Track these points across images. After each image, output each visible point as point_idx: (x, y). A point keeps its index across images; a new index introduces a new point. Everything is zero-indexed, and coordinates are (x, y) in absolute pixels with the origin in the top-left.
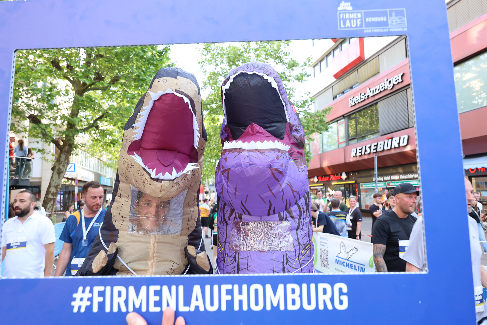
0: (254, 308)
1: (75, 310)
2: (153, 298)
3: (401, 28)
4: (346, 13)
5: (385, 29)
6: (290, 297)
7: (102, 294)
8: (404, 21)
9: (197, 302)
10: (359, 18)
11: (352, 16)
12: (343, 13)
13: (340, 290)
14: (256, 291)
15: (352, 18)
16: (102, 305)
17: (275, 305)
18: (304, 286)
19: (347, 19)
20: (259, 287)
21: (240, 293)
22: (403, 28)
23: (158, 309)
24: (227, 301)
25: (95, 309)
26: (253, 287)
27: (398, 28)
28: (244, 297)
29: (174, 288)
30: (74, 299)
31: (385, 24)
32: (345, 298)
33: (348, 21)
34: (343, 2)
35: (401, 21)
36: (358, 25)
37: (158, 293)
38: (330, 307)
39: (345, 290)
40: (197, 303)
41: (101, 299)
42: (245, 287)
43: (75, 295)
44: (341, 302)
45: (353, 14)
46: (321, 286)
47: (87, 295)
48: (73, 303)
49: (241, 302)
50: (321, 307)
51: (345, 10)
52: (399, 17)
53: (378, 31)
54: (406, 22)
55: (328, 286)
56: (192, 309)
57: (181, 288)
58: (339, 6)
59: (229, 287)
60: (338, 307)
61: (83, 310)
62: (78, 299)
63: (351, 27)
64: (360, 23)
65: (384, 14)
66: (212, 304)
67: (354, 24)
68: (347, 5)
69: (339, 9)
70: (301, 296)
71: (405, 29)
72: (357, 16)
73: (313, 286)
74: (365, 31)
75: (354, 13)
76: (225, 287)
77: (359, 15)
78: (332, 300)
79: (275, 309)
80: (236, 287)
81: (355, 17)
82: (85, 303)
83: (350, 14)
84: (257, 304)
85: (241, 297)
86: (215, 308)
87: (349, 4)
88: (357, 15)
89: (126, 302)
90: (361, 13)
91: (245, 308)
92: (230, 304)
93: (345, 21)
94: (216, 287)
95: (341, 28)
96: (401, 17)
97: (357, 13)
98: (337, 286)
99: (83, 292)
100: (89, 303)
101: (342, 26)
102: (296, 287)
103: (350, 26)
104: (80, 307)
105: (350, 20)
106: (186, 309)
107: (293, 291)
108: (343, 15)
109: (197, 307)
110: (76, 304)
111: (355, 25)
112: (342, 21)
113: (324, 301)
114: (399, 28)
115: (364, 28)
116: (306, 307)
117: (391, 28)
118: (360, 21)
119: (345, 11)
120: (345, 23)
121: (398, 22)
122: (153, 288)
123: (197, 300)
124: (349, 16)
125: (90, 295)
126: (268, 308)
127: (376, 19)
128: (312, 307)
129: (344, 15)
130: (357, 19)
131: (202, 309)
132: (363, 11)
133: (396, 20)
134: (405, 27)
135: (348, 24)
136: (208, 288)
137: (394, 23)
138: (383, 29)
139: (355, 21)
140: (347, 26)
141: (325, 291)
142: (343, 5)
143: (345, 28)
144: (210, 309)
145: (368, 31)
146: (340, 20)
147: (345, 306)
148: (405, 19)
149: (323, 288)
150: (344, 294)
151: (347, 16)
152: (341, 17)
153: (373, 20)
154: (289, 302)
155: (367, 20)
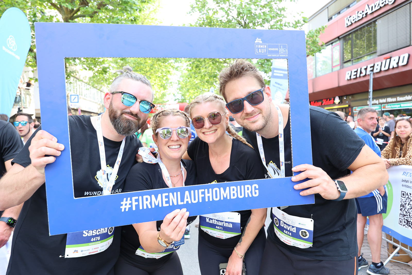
0: (215, 199)
1: (123, 210)
2: (165, 200)
4: (259, 45)
6: (232, 192)
7: (137, 200)
8: (286, 51)
10: (265, 48)
11: (262, 47)
12: (257, 45)
14: (216, 191)
16: (137, 206)
17: (225, 197)
18: (239, 187)
19: (260, 48)
20: (218, 189)
21: (208, 193)
22: (286, 55)
23: (168, 205)
24: (202, 197)
25: (134, 209)
26: (214, 190)
27: (283, 55)
28: (210, 195)
29: (175, 193)
30: (122, 205)
31: (278, 52)
32: (257, 191)
33: (260, 49)
34: (258, 38)
37: (167, 197)
38: (250, 196)
39: (257, 187)
40: (187, 200)
41: (137, 203)
42: (210, 190)
43: (122, 203)
44: (255, 193)
46: (246, 186)
47: (129, 202)
48: (121, 207)
49: (209, 197)
50: (246, 196)
51: (259, 43)
53: (274, 56)
55: (249, 186)
56: (185, 203)
57: (179, 193)
58: (255, 40)
59: (203, 190)
60: (254, 195)
61: (127, 210)
62: (124, 205)
63: (262, 53)
65: (277, 47)
66: (195, 200)
69: (256, 42)
70: (237, 192)
72: (264, 47)
73: (242, 187)
74: (268, 56)
75: (263, 45)
76: (200, 191)
77: (265, 47)
78: (251, 192)
79: (225, 199)
80: (206, 190)
81: (264, 48)
82: (128, 207)
84: (216, 197)
85: (209, 195)
87: (261, 39)
89: (151, 203)
90: (266, 45)
91: (211, 200)
92: (204, 198)
93: (258, 49)
94: (196, 191)
95: (256, 53)
96: (285, 49)
97: (265, 45)
98: (254, 186)
99: (127, 201)
100: (130, 206)
102: (235, 188)
104: (125, 209)
105: (261, 48)
106: (182, 203)
107: (233, 190)
109: (187, 202)
110: (123, 207)
111: (263, 52)
112: (257, 49)
113: (248, 193)
115: (268, 54)
116: (240, 197)
117: (280, 55)
119: (258, 44)
120: (258, 51)
121: (284, 52)
122: (164, 195)
123: (187, 198)
124: (261, 47)
126: (222, 199)
128: (243, 196)
130: (264, 49)
131: (190, 202)
133: (283, 50)
135: (260, 51)
136: (192, 192)
137: (282, 52)
138: (277, 55)
139: (263, 49)
141: (248, 189)
142: (257, 40)
144: (193, 202)
146: (257, 48)
147: (257, 195)
149: (247, 187)
150: (257, 189)
151: (260, 47)
152: (257, 46)
153: (272, 49)
154: (232, 195)
155: (269, 49)
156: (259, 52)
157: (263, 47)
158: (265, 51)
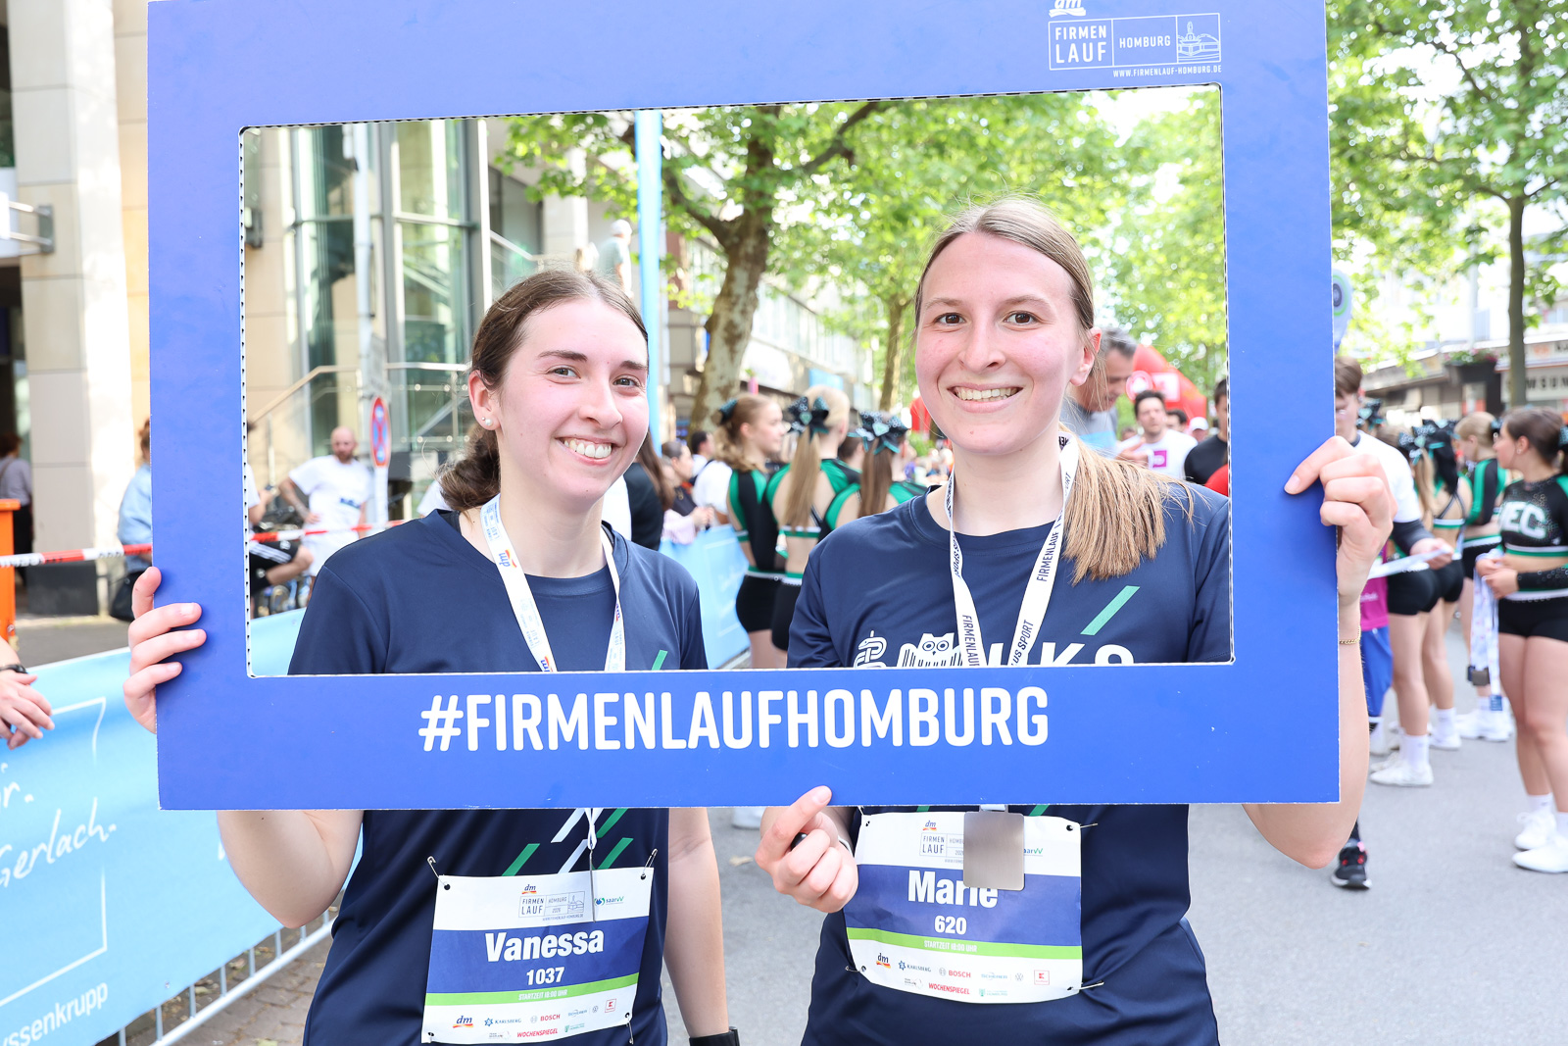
0: (832, 740)
1: (428, 746)
2: (603, 721)
3: (1206, 65)
4: (1068, 26)
5: (1166, 67)
6: (916, 717)
7: (486, 711)
8: (1216, 47)
9: (703, 729)
10: (1102, 39)
11: (1083, 33)
12: (1058, 25)
13: (1032, 701)
14: (839, 705)
15: (1084, 38)
16: (487, 735)
17: (882, 734)
18: (949, 694)
19: (1073, 41)
20: (847, 697)
21: (802, 708)
22: (1212, 65)
23: (615, 745)
24: (772, 727)
25: (473, 745)
26: (831, 697)
27: (1197, 65)
28: (811, 719)
29: (649, 698)
30: (425, 723)
31: (1167, 54)
32: (1041, 721)
33: (1073, 46)
35: (1206, 47)
36: (1100, 59)
37: (615, 709)
38: (1007, 740)
39: (1042, 702)
40: (703, 732)
41: (485, 723)
42: (812, 696)
43: (425, 715)
44: (1033, 730)
45: (1086, 28)
46: (987, 694)
47: (453, 713)
48: (422, 732)
49: (803, 729)
50: (987, 739)
51: (1069, 17)
52: (1203, 35)
53: (1147, 72)
54: (1219, 49)
55: (1003, 695)
56: (693, 744)
57: (666, 698)
58: (1054, 8)
59: (778, 695)
60: (1025, 739)
61: (444, 746)
62: (433, 723)
63: (1082, 63)
64: (1104, 51)
65: (1165, 28)
66: (738, 734)
67: (1088, 57)
68: (1073, 5)
69: (1053, 13)
70: (940, 716)
71: (1217, 69)
72: (1097, 34)
73: (968, 694)
74: (1116, 74)
75: (1089, 24)
76: (765, 697)
77: (1103, 31)
78: (1012, 723)
79: (882, 744)
80: (793, 696)
81: (1093, 37)
82: (449, 732)
83: (1080, 28)
84: (840, 732)
85: (802, 718)
86: (745, 741)
88: (1097, 30)
89: (543, 730)
90: (1108, 24)
91: (813, 742)
92: (779, 732)
93: (1066, 44)
94: (746, 697)
95: (1055, 65)
96: (1209, 36)
97: (1102, 23)
98: (1024, 694)
99: (444, 707)
100: (457, 732)
101: (1059, 61)
102: (931, 696)
103: (1077, 60)
104: (438, 740)
105: (1079, 42)
106: (680, 744)
107: (924, 705)
108: (1062, 31)
109: (704, 740)
110: (429, 734)
111: (1091, 58)
112: (1058, 46)
113: (994, 726)
114: (1199, 65)
115: (1113, 66)
116: (952, 739)
117: (1183, 66)
118: (1103, 47)
119: (1067, 20)
120: (1065, 54)
121: (1201, 50)
122: (601, 699)
123: (703, 724)
124: (1077, 34)
125: (460, 714)
126: (867, 741)
127: (1144, 42)
128: (967, 739)
129: (1065, 29)
130: (1096, 42)
131: (714, 743)
132: (1112, 19)
133: (1196, 44)
134: (1217, 64)
135: (1073, 55)
136: (727, 698)
137: (1191, 53)
138: (1162, 67)
139: (1091, 45)
140: (1070, 61)
141: (996, 705)
142: (1062, 5)
143: (1066, 64)
144: (732, 743)
145: (1122, 73)
146: (1057, 42)
147: (1041, 737)
148: (1219, 43)
149: (992, 698)
150: (1040, 711)
151: (1071, 34)
152: (1058, 34)
153: (1138, 42)
154: (914, 729)
155: (1122, 43)
156: (1071, 57)
157: (1093, 32)
158: (1101, 52)
